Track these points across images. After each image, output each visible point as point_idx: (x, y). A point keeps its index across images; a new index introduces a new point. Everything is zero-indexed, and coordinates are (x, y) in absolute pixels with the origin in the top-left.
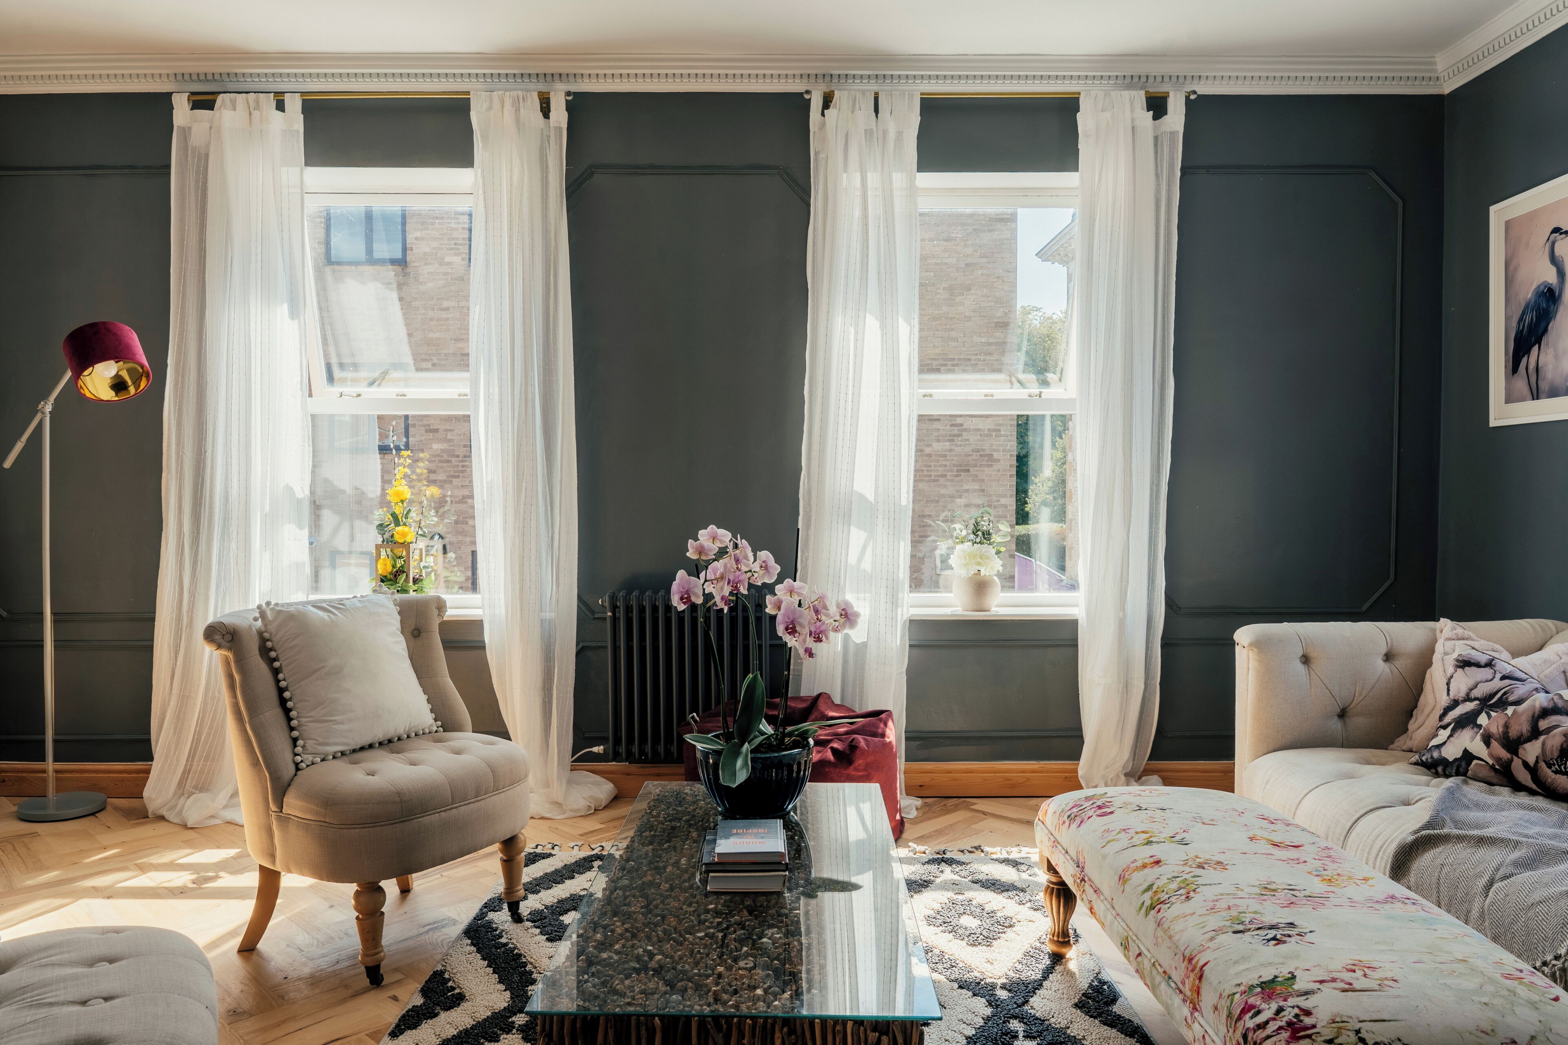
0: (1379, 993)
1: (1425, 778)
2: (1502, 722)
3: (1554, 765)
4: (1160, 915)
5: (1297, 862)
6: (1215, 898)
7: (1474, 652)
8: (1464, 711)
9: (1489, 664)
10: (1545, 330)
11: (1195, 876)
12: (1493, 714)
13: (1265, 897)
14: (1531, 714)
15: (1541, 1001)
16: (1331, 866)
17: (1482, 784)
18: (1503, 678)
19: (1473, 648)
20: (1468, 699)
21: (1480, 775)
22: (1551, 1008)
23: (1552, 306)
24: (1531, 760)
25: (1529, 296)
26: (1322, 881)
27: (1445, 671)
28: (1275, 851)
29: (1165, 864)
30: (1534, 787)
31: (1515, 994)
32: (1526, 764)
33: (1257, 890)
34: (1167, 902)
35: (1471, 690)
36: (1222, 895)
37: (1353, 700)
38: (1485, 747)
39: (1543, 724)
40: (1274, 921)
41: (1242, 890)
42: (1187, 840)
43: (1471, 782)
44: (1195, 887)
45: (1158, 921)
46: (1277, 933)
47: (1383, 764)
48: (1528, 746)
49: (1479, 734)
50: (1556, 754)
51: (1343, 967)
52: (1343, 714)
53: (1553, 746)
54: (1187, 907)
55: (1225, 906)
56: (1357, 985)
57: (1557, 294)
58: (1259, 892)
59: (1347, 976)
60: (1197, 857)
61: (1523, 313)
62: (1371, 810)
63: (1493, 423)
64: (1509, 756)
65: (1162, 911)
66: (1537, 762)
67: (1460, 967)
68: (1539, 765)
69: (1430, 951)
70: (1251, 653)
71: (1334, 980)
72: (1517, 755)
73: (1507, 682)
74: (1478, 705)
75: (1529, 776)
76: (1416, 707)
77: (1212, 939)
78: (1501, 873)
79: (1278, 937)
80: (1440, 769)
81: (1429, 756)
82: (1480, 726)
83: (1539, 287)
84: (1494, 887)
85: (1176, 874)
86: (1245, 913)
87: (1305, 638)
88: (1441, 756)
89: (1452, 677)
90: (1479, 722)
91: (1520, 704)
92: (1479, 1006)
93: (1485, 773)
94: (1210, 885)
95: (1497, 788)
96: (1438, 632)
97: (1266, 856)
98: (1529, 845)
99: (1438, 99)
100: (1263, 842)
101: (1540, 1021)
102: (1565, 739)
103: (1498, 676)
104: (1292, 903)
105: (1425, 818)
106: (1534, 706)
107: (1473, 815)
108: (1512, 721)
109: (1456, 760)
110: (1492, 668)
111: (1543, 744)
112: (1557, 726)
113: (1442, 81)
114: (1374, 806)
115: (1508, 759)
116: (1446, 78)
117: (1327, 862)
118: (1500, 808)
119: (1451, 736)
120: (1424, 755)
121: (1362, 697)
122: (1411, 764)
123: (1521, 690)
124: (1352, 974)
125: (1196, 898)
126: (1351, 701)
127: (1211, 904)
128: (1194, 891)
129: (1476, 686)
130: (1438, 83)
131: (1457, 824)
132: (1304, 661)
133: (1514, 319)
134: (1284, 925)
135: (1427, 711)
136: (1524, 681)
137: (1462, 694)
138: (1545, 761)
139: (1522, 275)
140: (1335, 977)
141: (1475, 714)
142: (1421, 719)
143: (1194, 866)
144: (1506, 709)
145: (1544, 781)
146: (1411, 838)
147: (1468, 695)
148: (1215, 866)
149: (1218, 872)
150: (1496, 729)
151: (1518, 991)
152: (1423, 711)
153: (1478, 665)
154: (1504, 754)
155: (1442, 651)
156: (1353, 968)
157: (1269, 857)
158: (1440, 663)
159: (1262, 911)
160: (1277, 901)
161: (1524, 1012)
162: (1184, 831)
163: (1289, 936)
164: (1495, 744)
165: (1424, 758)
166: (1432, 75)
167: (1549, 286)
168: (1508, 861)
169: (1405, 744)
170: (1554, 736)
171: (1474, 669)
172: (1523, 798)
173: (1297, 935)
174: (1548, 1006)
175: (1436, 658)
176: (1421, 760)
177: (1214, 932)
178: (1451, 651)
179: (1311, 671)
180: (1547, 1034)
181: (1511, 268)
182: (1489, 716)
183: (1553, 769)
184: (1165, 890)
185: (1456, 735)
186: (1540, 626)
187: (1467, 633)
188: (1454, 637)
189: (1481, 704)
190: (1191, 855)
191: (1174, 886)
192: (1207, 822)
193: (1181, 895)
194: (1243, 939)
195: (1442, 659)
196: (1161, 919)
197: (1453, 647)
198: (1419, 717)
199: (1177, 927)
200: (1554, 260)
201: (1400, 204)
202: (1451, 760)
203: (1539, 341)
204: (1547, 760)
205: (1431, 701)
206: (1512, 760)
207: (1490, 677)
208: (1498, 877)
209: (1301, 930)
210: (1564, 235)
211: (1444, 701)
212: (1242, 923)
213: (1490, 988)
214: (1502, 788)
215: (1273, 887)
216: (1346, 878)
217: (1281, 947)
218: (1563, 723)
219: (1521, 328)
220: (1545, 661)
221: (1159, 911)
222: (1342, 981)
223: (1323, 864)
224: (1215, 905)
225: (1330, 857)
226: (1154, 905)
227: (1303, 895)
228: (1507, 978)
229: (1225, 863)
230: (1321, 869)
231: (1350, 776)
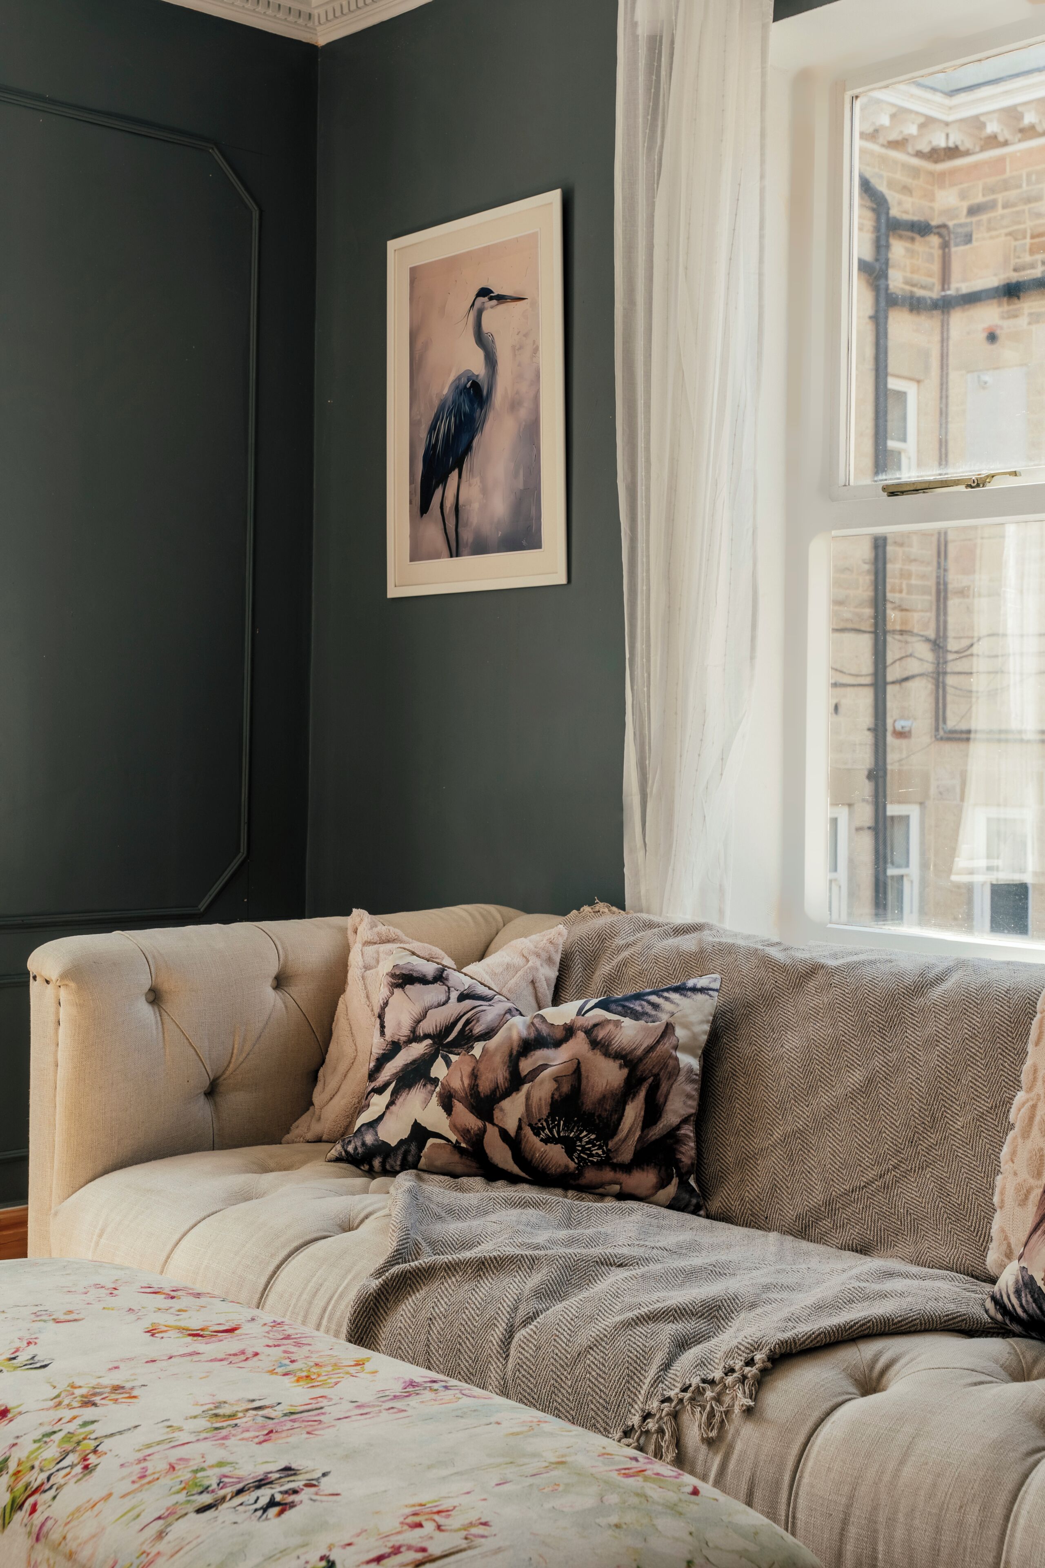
0: (469, 1553)
1: (360, 1181)
2: (467, 1069)
3: (543, 1129)
4: (38, 1519)
5: (243, 1357)
6: (140, 1455)
7: (415, 960)
8: (410, 1059)
9: (440, 978)
10: (469, 448)
11: (85, 1424)
12: (454, 1058)
13: (224, 1432)
14: (507, 1053)
15: (680, 1500)
16: (299, 1353)
17: (442, 1178)
18: (462, 997)
19: (413, 954)
20: (414, 1038)
21: (438, 1163)
22: (695, 1508)
23: (479, 410)
24: (511, 1126)
25: (445, 391)
26: (298, 1381)
27: (368, 997)
28: (199, 1345)
29: (20, 1413)
30: (515, 1169)
31: (646, 1498)
32: (504, 1134)
33: (203, 1423)
34: (47, 1486)
35: (418, 1022)
36: (149, 1446)
37: (230, 1062)
38: (445, 1115)
39: (526, 1065)
40: (259, 1471)
41: (180, 1429)
42: (42, 1358)
43: (426, 1176)
44: (93, 1444)
45: (35, 1530)
46: (273, 1491)
47: (285, 1169)
48: (506, 1104)
49: (435, 1094)
50: (545, 1112)
51: (402, 1523)
52: (212, 1091)
53: (540, 1099)
54: (93, 1488)
55: (163, 1466)
56: (435, 1549)
57: (485, 392)
58: (209, 1425)
59: (413, 1537)
60: (73, 1387)
61: (437, 419)
62: (297, 1249)
63: (393, 592)
64: (480, 1123)
65: (40, 1509)
66: (520, 1128)
67: (557, 1473)
68: (523, 1132)
69: (508, 1460)
70: (63, 994)
71: (396, 1550)
72: (491, 1120)
73: (468, 1003)
74: (431, 1045)
75: (510, 1154)
76: (323, 1062)
77: (161, 1535)
78: (522, 1313)
79: (278, 1498)
80: (377, 1163)
81: (359, 1144)
82: (435, 1081)
83: (459, 378)
84: (516, 1339)
85: (48, 1429)
86: (203, 1469)
87: (154, 957)
88: (377, 1140)
89: (386, 1004)
90: (433, 1075)
91: (490, 1038)
92: (610, 1532)
93: (446, 1157)
94: (120, 1433)
95: (464, 1180)
96: (350, 932)
97: (189, 1358)
98: (551, 1260)
99: (309, 50)
100: (173, 1334)
101: (691, 1534)
102: (556, 1086)
103: (454, 995)
104: (271, 1432)
105: (389, 1245)
106: (510, 1038)
107: (453, 1228)
108: (482, 1067)
109: (401, 1142)
110: (444, 984)
111: (528, 1098)
112: (544, 1067)
113: (317, 23)
114: (300, 1241)
115: (479, 1129)
116: (323, 20)
117: (289, 1346)
118: (482, 1212)
119: (391, 1103)
120: (350, 1142)
121: (244, 1055)
122: (330, 1161)
123: (490, 1014)
124: (418, 1531)
125: (106, 1465)
126: (225, 1065)
127: (137, 1469)
128: (95, 1451)
129: (424, 1015)
130: (310, 24)
131: (436, 1246)
132: (151, 999)
133: (423, 426)
134: (277, 1475)
135: (342, 1068)
136: (490, 999)
137: (405, 1031)
138: (530, 1125)
139: (434, 357)
140: (397, 1544)
141: (426, 1062)
142: (332, 1084)
143: (75, 1404)
144: (472, 1047)
145: (529, 1158)
146: (375, 1284)
147: (413, 1031)
148: (113, 1396)
149: (124, 1406)
150: (459, 1082)
151: (650, 1492)
152: (335, 1069)
153: (423, 980)
154: (472, 1122)
155: (361, 964)
156: (417, 1519)
157: (195, 1358)
158: (361, 983)
159: (231, 1459)
160: (246, 1435)
161: (667, 1524)
162: (29, 1343)
163: (295, 1492)
164: (459, 1107)
165: (350, 1148)
166: (305, 9)
167: (474, 378)
168: (526, 1292)
169: (309, 1129)
170: (542, 1083)
171: (418, 987)
172: (502, 1191)
173: (306, 1485)
174: (691, 1505)
175: (354, 974)
176: (346, 1151)
177: (161, 1522)
178: (373, 963)
179: (165, 1016)
180: (705, 1552)
181: (419, 345)
182: (448, 1063)
183: (543, 1135)
184: (37, 1464)
185: (399, 1102)
186: (481, 914)
187: (394, 931)
188: (376, 939)
189: (434, 1043)
190: (62, 1385)
191: (52, 1452)
192: (63, 1317)
193: (72, 1466)
194: (220, 1520)
195: (363, 977)
196: (43, 1525)
197: (375, 955)
198: (329, 1079)
199: (84, 1529)
200: (481, 338)
201: (256, 215)
202: (393, 1144)
203: (459, 464)
204: (533, 1123)
205: (349, 1050)
206: (484, 1131)
207: (443, 998)
208: (518, 1321)
209: (309, 1476)
210: (494, 302)
211: (377, 1045)
212: (206, 1490)
213: (613, 1499)
214: (471, 1179)
215: (225, 1410)
216: (329, 1368)
217: (289, 1514)
218: (554, 1060)
219: (433, 441)
220: (508, 967)
221: (34, 1509)
222: (409, 1548)
223: (285, 1352)
224: (145, 1469)
225: (288, 1337)
226: (19, 1501)
227: (280, 1414)
228: (627, 1476)
229: (128, 1385)
230: (287, 1362)
231: (245, 1196)
